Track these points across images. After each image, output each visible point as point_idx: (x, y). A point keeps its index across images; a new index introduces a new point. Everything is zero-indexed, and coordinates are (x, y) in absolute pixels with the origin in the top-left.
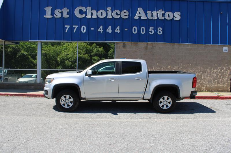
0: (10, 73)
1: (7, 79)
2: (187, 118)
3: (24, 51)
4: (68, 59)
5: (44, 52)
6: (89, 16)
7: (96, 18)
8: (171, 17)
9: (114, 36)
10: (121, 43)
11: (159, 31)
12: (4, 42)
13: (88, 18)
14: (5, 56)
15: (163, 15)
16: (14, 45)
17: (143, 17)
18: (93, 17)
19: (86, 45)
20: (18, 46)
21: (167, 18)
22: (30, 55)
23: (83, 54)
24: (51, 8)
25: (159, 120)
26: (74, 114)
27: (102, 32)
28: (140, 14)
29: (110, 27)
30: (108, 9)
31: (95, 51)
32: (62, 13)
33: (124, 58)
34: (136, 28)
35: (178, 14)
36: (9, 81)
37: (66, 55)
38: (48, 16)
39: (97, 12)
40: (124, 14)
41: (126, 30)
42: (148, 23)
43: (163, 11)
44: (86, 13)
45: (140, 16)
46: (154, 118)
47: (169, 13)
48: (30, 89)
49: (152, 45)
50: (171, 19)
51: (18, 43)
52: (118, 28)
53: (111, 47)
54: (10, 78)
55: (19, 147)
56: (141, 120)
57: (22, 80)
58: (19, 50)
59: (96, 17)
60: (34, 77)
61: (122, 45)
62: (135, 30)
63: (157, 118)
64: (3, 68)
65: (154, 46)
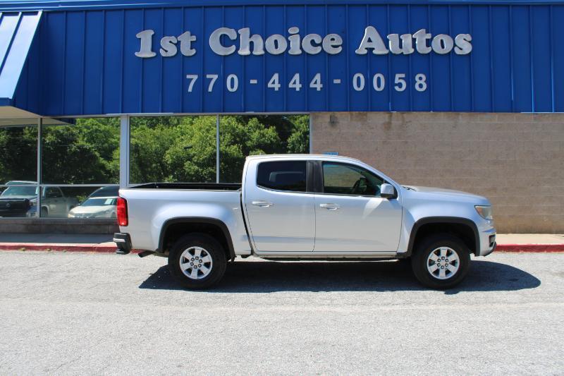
0: (51, 195)
1: (45, 208)
2: (504, 302)
3: (83, 140)
4: (190, 158)
5: (133, 141)
6: (244, 51)
7: (262, 55)
8: (448, 48)
9: (308, 100)
10: (325, 117)
11: (419, 82)
12: (41, 119)
13: (241, 56)
15: (429, 43)
16: (59, 126)
17: (379, 50)
18: (254, 53)
19: (234, 123)
20: (69, 130)
21: (439, 50)
22: (99, 150)
23: (226, 146)
24: (153, 33)
25: (432, 307)
26: (218, 294)
27: (277, 89)
28: (371, 41)
29: (297, 77)
30: (291, 31)
31: (255, 135)
32: (178, 44)
33: (333, 153)
34: (362, 77)
35: (465, 39)
36: (50, 213)
37: (185, 148)
38: (145, 52)
39: (264, 40)
40: (332, 44)
41: (337, 81)
42: (390, 63)
43: (427, 32)
44: (237, 42)
45: (370, 45)
46: (420, 304)
47: (443, 39)
48: (105, 234)
49: (403, 118)
50: (448, 52)
51: (72, 121)
52: (318, 77)
53: (294, 127)
54: (52, 206)
56: (387, 309)
57: (81, 211)
58: (70, 139)
59: (263, 52)
60: (111, 204)
61: (329, 120)
62: (358, 82)
63: (427, 303)
64: (38, 182)
65: (407, 120)
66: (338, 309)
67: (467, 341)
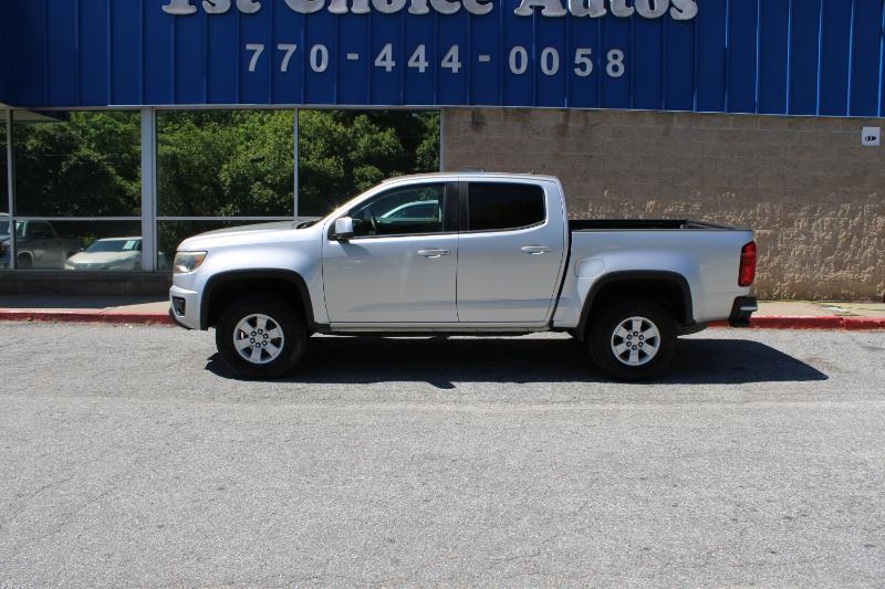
0: (37, 235)
1: (26, 256)
2: (718, 401)
3: (89, 147)
4: (260, 177)
5: (166, 149)
7: (366, 14)
9: (437, 84)
10: (464, 112)
11: (612, 62)
12: (12, 112)
14: (16, 168)
16: (48, 125)
19: (329, 123)
20: (63, 130)
22: (113, 165)
23: (318, 159)
25: (611, 407)
26: (288, 385)
27: (389, 69)
29: (421, 51)
31: (363, 142)
33: (477, 169)
34: (523, 52)
36: (35, 264)
37: (253, 161)
41: (484, 58)
42: (569, 30)
46: (593, 401)
48: (119, 295)
49: (586, 120)
51: (64, 116)
52: (454, 51)
53: (425, 130)
54: (39, 252)
55: (83, 511)
56: (541, 408)
57: (83, 259)
58: (70, 145)
59: (367, 10)
60: (133, 249)
61: (470, 119)
62: (518, 60)
63: (603, 401)
64: (10, 214)
65: (592, 122)
66: (469, 408)
67: (654, 455)
